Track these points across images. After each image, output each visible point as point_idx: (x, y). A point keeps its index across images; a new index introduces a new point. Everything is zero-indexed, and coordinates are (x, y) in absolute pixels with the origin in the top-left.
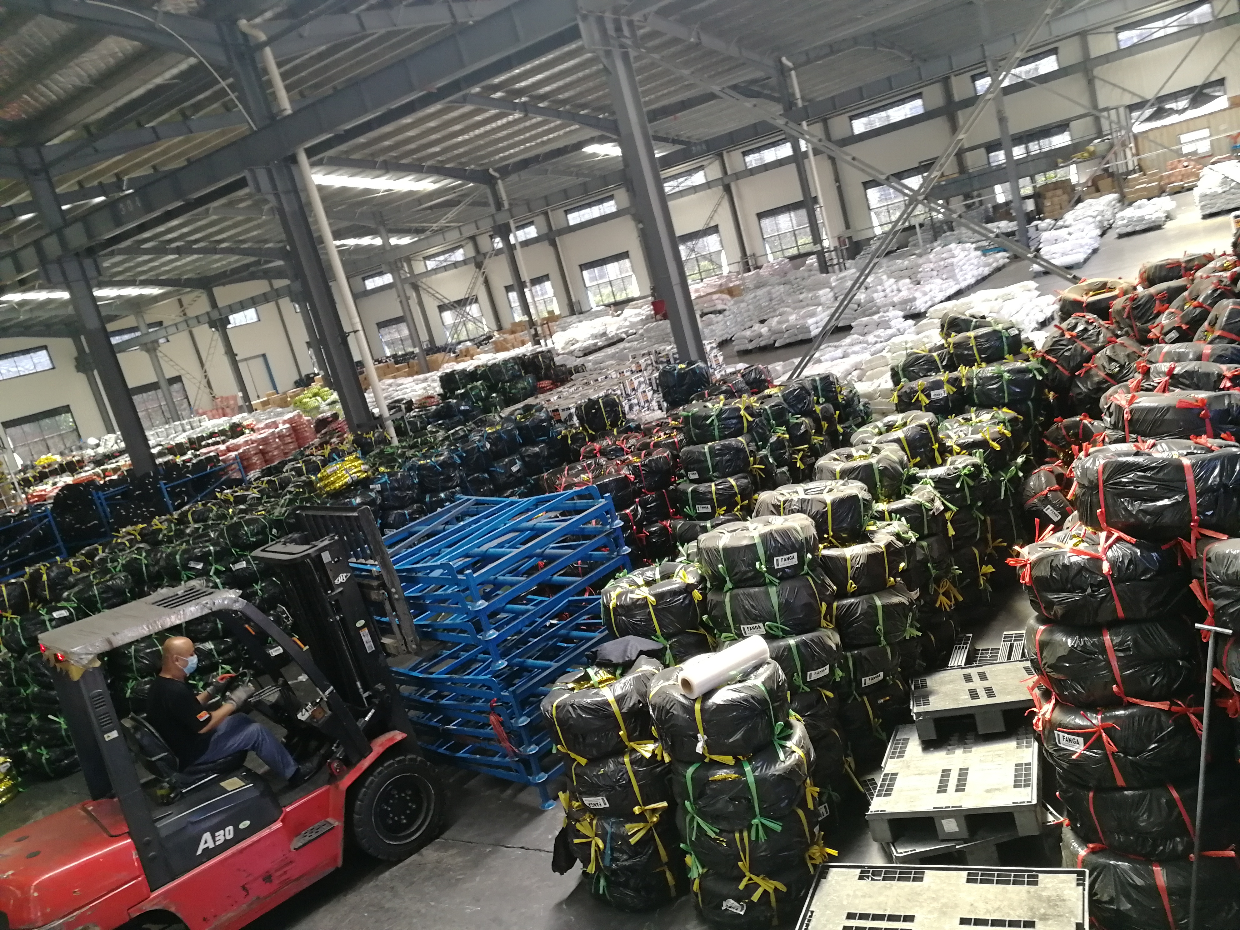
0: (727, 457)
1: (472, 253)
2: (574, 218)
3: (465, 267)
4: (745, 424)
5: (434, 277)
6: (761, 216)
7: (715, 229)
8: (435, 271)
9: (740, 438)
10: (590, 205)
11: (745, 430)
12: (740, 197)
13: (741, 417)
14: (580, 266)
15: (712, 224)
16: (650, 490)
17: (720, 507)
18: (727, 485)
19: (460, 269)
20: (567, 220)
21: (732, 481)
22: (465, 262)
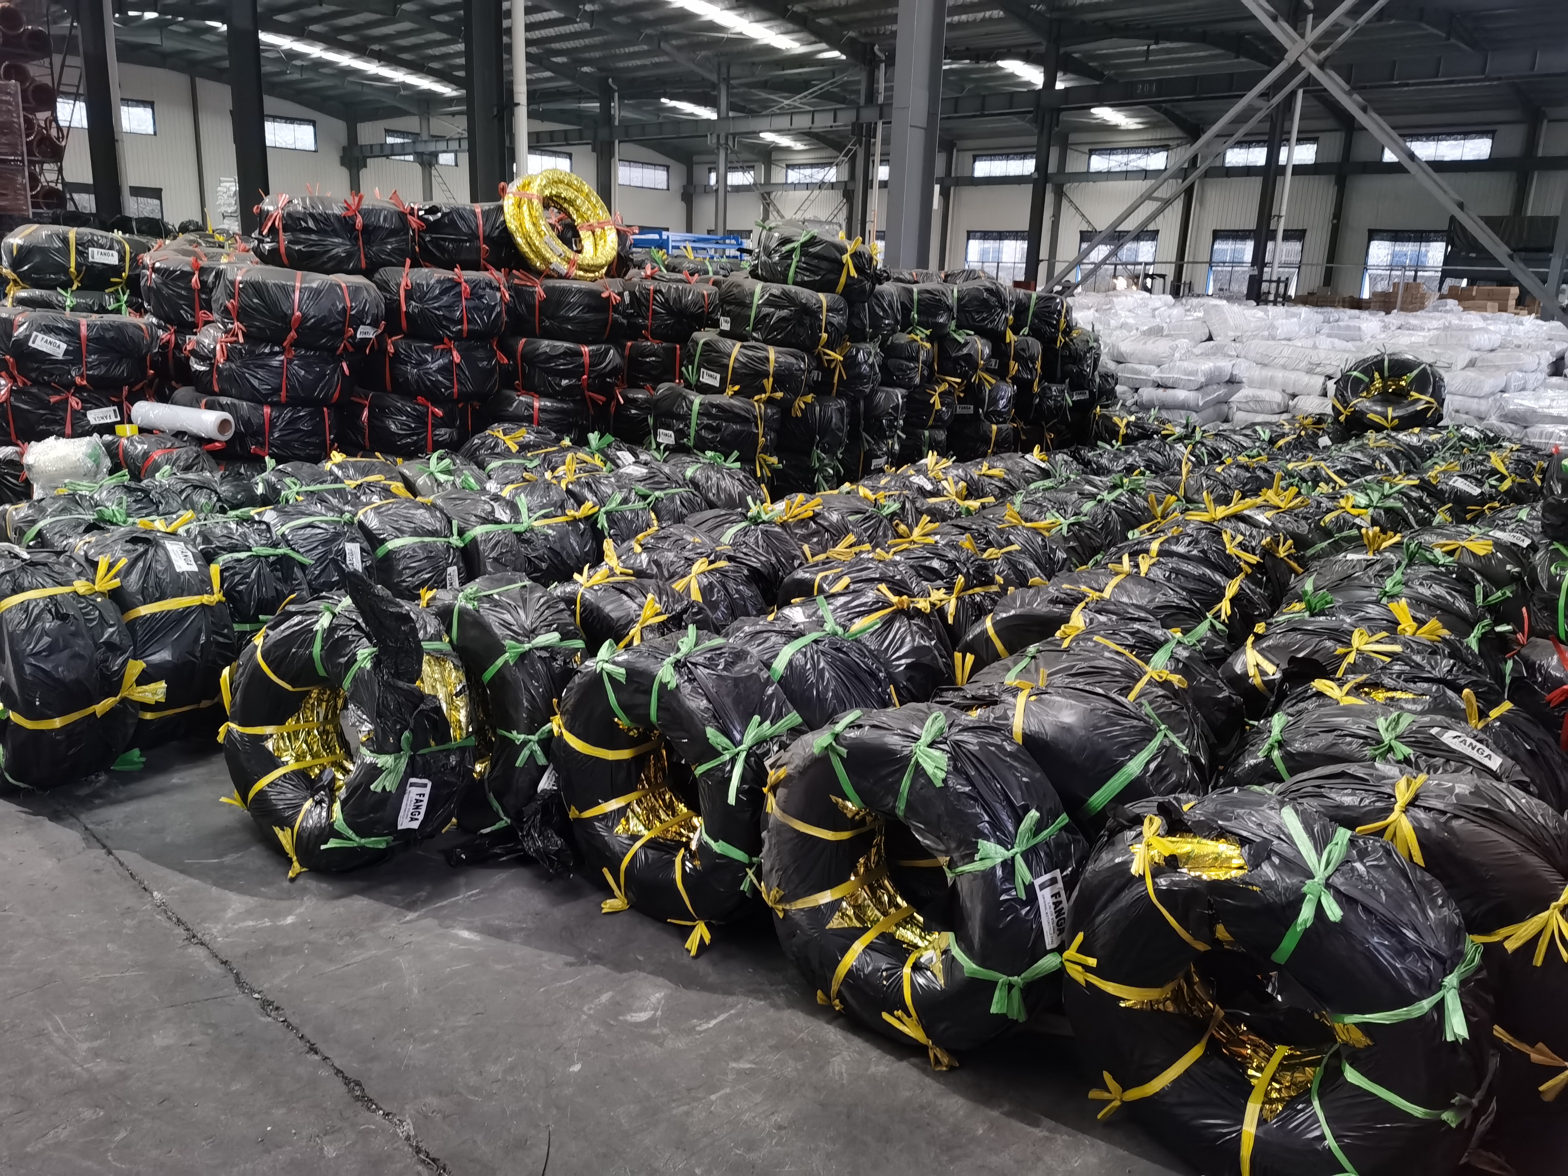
0: (784, 313)
1: (845, 177)
2: (983, 168)
3: (831, 192)
4: (843, 279)
5: (791, 193)
6: (1218, 235)
7: (1153, 235)
8: (795, 186)
9: (822, 296)
10: (1007, 156)
11: (840, 288)
12: (1201, 202)
13: (841, 265)
14: (969, 232)
15: (1151, 227)
16: (655, 336)
17: (733, 383)
18: (761, 354)
19: (824, 192)
20: (973, 169)
21: (772, 353)
22: (832, 186)
